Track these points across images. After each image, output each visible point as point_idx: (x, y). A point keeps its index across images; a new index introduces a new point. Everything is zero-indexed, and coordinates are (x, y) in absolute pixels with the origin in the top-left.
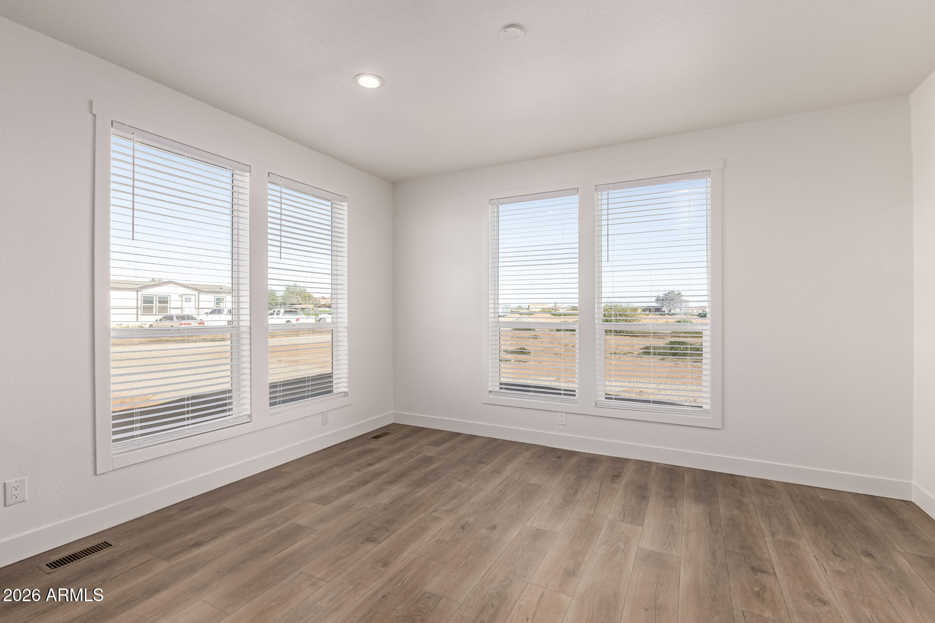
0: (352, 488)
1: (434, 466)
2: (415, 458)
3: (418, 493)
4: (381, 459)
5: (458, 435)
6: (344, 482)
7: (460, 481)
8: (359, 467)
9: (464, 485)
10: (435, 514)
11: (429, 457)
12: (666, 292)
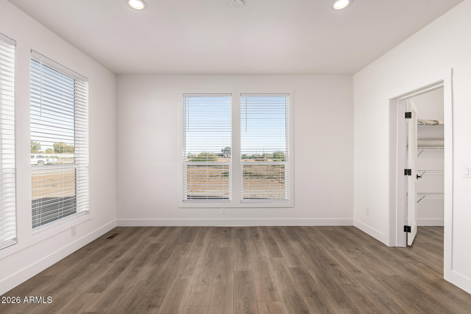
0: (115, 275)
1: (162, 249)
2: (146, 247)
3: (163, 268)
4: (122, 252)
5: (163, 228)
6: (105, 273)
7: (183, 254)
8: (111, 260)
9: (187, 256)
10: (182, 278)
11: (154, 244)
12: (226, 147)
